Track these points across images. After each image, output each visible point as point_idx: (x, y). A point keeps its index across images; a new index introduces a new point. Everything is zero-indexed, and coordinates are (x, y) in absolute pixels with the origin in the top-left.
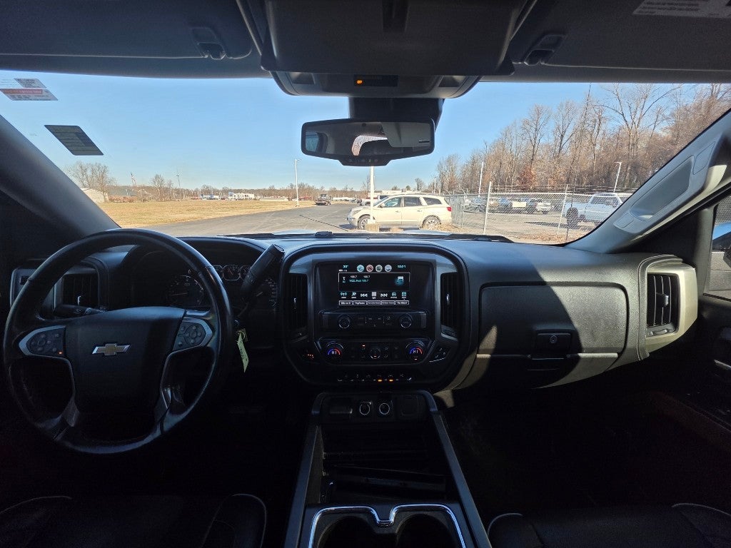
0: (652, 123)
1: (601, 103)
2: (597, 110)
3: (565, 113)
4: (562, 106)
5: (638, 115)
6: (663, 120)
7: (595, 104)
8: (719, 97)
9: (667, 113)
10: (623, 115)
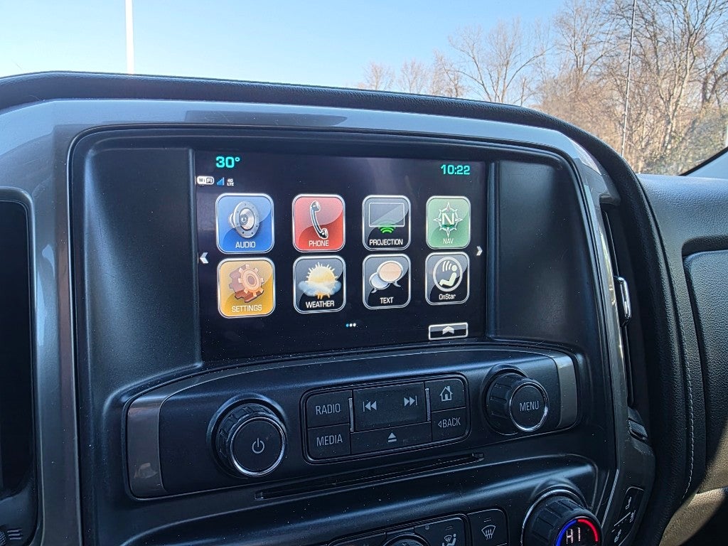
0: (518, 98)
1: (456, 67)
2: (452, 77)
3: (411, 77)
4: (406, 66)
5: (501, 87)
6: (529, 95)
7: (447, 68)
8: (585, 71)
9: (533, 87)
10: (483, 85)
